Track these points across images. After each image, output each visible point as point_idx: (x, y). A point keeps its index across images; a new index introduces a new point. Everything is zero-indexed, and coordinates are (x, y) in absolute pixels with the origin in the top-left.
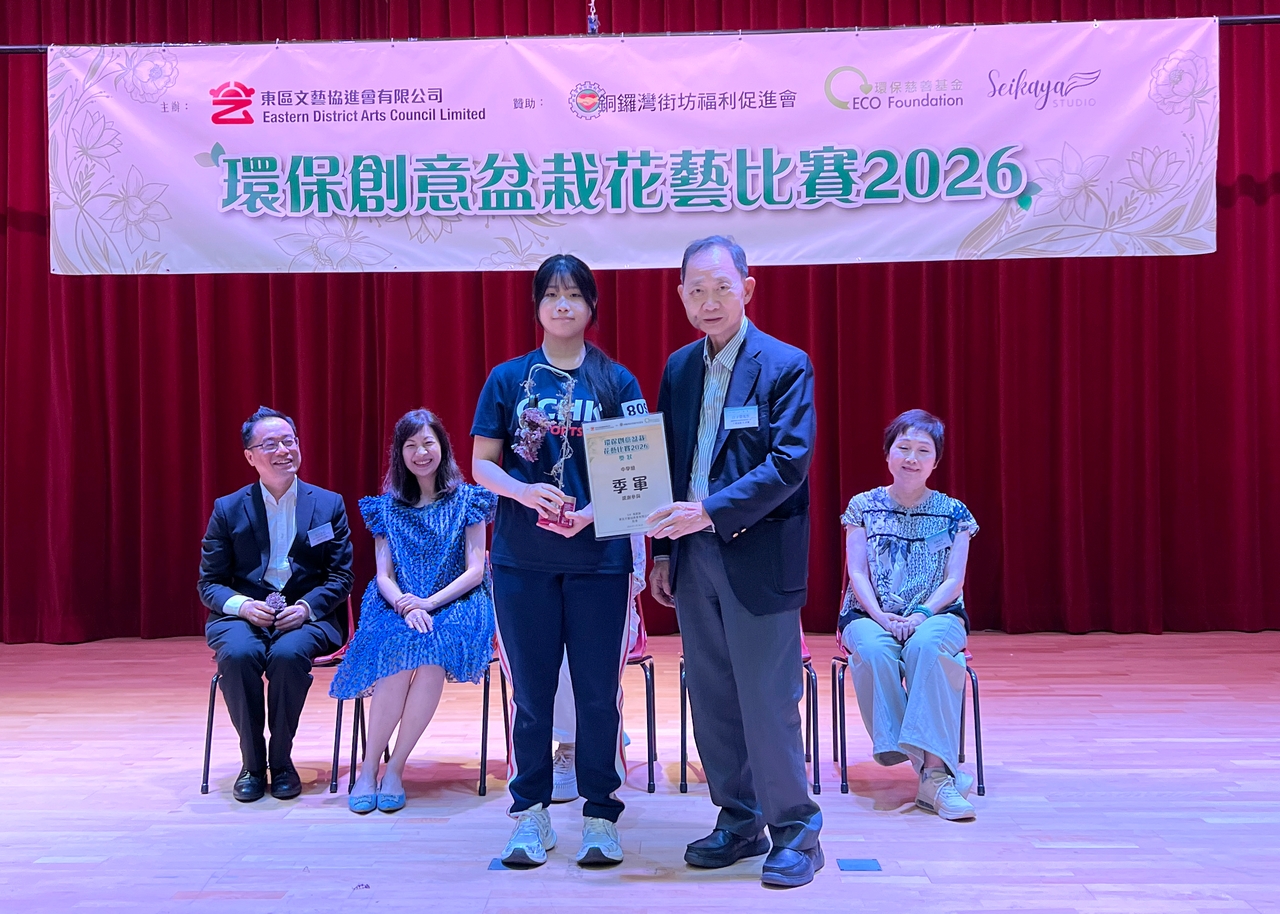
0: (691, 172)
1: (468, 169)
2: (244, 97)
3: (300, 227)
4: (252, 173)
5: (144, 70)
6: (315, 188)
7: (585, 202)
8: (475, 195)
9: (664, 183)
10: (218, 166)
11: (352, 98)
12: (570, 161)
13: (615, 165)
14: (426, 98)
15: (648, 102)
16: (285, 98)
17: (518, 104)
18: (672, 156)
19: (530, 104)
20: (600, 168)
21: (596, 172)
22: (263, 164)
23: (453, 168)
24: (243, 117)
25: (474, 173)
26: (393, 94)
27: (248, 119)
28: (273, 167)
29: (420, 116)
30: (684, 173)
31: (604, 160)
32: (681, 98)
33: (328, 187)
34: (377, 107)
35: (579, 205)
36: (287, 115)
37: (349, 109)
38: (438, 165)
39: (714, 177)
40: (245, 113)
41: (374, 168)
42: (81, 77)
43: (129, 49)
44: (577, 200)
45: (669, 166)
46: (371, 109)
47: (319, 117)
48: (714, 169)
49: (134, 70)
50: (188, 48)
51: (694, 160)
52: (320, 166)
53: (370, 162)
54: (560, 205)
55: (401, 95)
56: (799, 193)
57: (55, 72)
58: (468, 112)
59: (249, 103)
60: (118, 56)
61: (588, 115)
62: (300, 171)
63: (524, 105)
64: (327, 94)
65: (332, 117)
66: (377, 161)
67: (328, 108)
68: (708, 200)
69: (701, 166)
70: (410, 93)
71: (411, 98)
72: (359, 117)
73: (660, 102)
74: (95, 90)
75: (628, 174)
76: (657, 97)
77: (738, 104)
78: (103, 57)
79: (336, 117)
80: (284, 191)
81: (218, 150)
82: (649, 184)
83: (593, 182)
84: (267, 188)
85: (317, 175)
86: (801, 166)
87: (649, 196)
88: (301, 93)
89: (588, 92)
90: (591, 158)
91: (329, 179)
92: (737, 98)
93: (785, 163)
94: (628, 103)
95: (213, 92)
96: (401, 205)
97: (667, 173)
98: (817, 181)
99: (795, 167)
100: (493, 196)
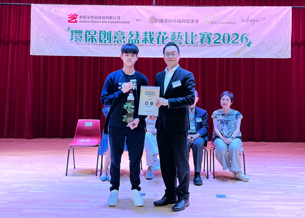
0: (175, 36)
1: (125, 34)
2: (75, 17)
3: (87, 46)
4: (77, 34)
5: (53, 10)
6: (91, 37)
7: (151, 42)
8: (127, 40)
9: (169, 39)
10: (69, 32)
11: (100, 18)
12: (148, 33)
13: (158, 34)
14: (116, 18)
15: (166, 21)
16: (85, 17)
17: (137, 20)
18: (171, 33)
19: (140, 20)
20: (155, 35)
21: (154, 36)
22: (79, 32)
23: (122, 34)
24: (75, 21)
25: (127, 35)
26: (109, 17)
27: (76, 22)
28: (81, 32)
29: (115, 22)
30: (174, 37)
31: (156, 33)
32: (173, 20)
33: (94, 37)
34: (105, 20)
35: (150, 43)
36: (85, 21)
37: (99, 20)
38: (118, 33)
39: (180, 38)
40: (76, 20)
41: (104, 33)
42: (39, 11)
43: (50, 5)
44: (150, 42)
45: (170, 35)
46: (104, 20)
47: (92, 22)
48: (180, 36)
49: (51, 10)
50: (63, 5)
51: (176, 34)
52: (92, 33)
53: (103, 32)
54: (146, 43)
55: (111, 18)
56: (199, 42)
57: (33, 10)
58: (126, 22)
59: (76, 18)
60: (47, 7)
61: (153, 23)
62: (88, 34)
63: (138, 21)
64: (94, 17)
65: (95, 22)
66: (105, 32)
67: (94, 20)
68: (179, 43)
69: (177, 35)
70: (113, 17)
71: (113, 18)
72: (101, 22)
73: (169, 21)
74: (42, 14)
75: (161, 36)
76: (168, 20)
77: (186, 22)
78: (44, 7)
79: (96, 22)
80: (84, 38)
81: (69, 28)
82: (165, 39)
83: (153, 38)
84: (80, 37)
85: (91, 35)
86: (199, 36)
87: (166, 41)
88: (88, 16)
89: (153, 18)
90: (153, 33)
91: (94, 36)
92: (186, 21)
93: (196, 35)
94: (161, 21)
95: (68, 15)
96: (110, 42)
97: (170, 37)
98: (203, 39)
99: (198, 36)
100: (131, 40)
